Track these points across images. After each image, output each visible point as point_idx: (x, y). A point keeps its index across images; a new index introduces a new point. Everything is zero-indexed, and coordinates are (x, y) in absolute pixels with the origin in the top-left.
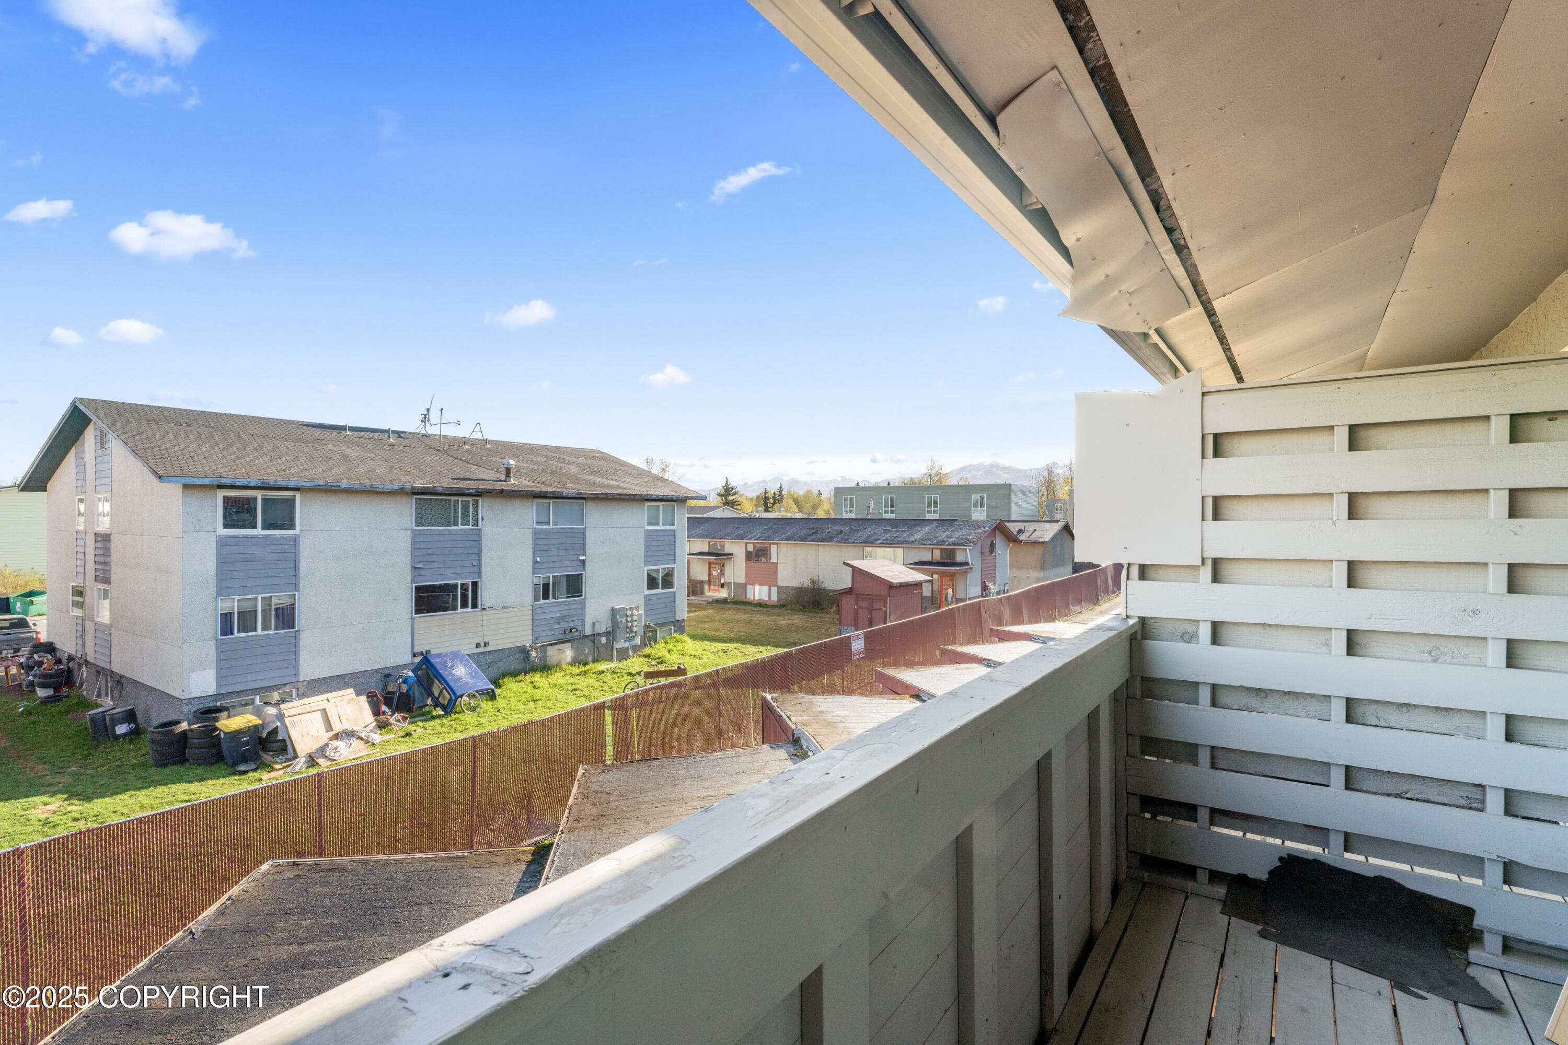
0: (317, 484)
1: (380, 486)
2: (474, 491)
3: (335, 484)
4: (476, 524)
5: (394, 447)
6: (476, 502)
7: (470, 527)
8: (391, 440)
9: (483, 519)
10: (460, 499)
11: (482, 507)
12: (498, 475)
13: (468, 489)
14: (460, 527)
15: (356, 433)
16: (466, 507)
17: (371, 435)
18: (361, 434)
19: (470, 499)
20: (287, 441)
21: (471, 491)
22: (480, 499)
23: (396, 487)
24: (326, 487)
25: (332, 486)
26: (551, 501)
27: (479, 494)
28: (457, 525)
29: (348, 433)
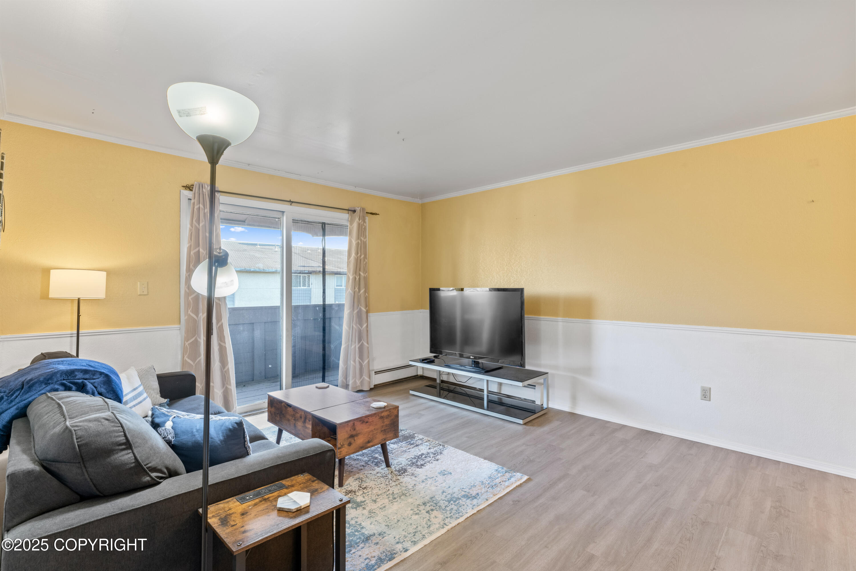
0: (241, 269)
1: (267, 270)
2: (307, 272)
3: (249, 269)
4: (309, 286)
5: (277, 253)
6: (309, 276)
7: (306, 288)
8: (276, 249)
9: (312, 284)
10: (302, 275)
11: (312, 279)
12: (319, 265)
13: (305, 271)
14: (303, 288)
15: (261, 246)
16: (304, 278)
17: (268, 247)
18: (264, 247)
19: (305, 275)
20: (232, 251)
21: (306, 272)
22: (311, 275)
23: (274, 270)
24: (246, 271)
25: (247, 270)
26: (343, 276)
27: (310, 273)
28: (301, 287)
29: (258, 246)
